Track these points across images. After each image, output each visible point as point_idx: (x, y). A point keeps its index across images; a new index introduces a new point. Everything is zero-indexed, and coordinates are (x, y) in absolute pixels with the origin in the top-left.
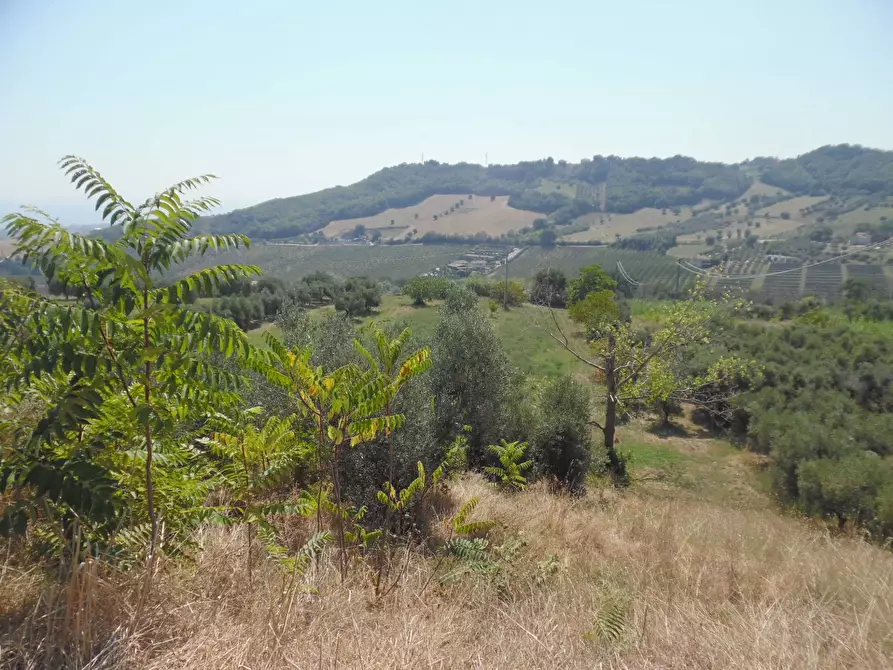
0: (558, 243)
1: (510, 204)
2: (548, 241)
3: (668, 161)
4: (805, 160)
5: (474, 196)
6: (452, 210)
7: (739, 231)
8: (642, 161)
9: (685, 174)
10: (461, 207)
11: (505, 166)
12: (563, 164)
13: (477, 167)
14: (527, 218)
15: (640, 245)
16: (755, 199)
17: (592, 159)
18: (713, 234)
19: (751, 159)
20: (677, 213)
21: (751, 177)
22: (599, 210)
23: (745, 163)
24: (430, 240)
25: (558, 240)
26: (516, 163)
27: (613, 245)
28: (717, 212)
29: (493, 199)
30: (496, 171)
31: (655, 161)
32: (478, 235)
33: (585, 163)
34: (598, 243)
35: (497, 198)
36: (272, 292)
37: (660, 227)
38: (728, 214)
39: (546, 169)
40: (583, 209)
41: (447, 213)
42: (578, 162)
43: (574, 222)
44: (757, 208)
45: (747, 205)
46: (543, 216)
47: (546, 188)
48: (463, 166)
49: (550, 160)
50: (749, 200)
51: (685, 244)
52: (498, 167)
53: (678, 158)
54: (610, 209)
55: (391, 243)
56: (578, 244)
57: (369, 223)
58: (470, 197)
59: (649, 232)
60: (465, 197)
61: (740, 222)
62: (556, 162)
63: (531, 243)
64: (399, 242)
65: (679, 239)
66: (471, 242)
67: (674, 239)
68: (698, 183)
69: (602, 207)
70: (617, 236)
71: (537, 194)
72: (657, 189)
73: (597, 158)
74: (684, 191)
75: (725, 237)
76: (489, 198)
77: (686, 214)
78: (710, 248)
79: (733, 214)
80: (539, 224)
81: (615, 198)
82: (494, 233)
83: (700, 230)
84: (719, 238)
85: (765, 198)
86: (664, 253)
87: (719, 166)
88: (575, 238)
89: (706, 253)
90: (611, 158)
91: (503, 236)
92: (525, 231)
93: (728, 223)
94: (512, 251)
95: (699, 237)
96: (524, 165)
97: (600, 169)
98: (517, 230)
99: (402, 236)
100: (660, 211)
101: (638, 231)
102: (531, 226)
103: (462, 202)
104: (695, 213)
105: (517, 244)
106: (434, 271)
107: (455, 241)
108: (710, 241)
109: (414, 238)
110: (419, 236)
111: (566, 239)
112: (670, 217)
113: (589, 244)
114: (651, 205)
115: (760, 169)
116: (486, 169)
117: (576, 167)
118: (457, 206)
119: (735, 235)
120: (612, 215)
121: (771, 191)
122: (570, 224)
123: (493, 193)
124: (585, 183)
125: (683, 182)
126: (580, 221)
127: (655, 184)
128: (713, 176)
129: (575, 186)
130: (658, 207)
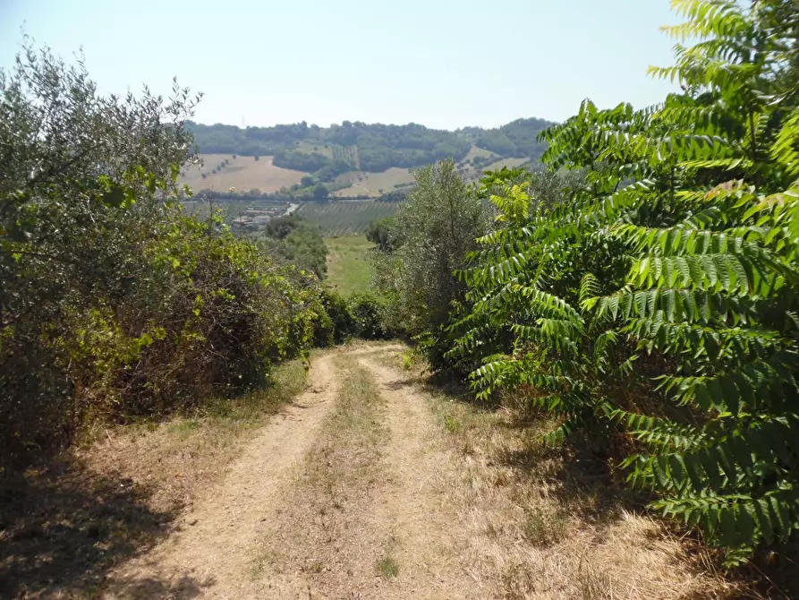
0: (330, 198)
1: (275, 164)
2: (321, 197)
3: (404, 127)
4: (507, 130)
5: (238, 156)
6: (219, 169)
8: (383, 126)
9: (420, 139)
10: (227, 166)
11: (263, 129)
12: (315, 128)
13: (235, 129)
14: (296, 177)
16: (477, 160)
17: (341, 124)
19: (461, 128)
21: (469, 143)
22: (355, 169)
23: (458, 131)
25: (330, 195)
26: (273, 125)
27: (380, 200)
29: (257, 159)
30: (253, 133)
31: (393, 128)
32: (252, 192)
33: (334, 127)
34: (366, 198)
35: (261, 158)
39: (300, 132)
40: (342, 168)
41: (214, 172)
42: (328, 126)
43: (337, 179)
45: (472, 165)
46: (308, 175)
47: (305, 149)
48: (219, 127)
49: (304, 123)
50: (472, 161)
52: (255, 129)
53: (412, 125)
54: (364, 169)
56: (349, 198)
58: (234, 157)
59: (406, 188)
60: (229, 157)
62: (309, 126)
63: (306, 199)
66: (248, 198)
68: (430, 146)
69: (357, 167)
70: (381, 191)
71: (299, 154)
72: (400, 152)
73: (346, 124)
74: (420, 153)
76: (253, 158)
80: (307, 182)
81: (368, 159)
82: (268, 190)
85: (483, 160)
87: (445, 133)
88: (345, 193)
90: (357, 124)
91: (277, 192)
92: (296, 188)
94: (289, 206)
96: (279, 127)
97: (349, 134)
98: (288, 187)
100: (406, 170)
101: (396, 186)
102: (300, 184)
103: (227, 161)
105: (293, 200)
111: (337, 194)
113: (359, 198)
114: (396, 165)
115: (474, 136)
116: (241, 130)
117: (327, 131)
118: (223, 165)
120: (367, 174)
121: (486, 154)
122: (333, 181)
123: (256, 153)
124: (337, 145)
125: (418, 146)
126: (341, 178)
127: (397, 147)
128: (441, 141)
129: (330, 147)
130: (403, 167)
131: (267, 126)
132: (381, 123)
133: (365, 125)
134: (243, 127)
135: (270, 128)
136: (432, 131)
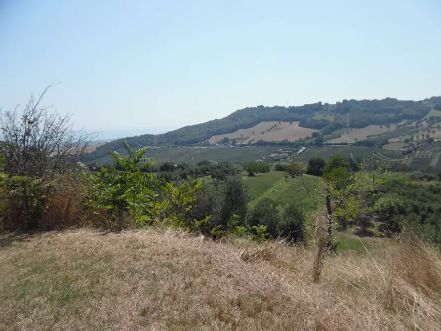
0: (325, 144)
1: (300, 125)
2: (319, 143)
3: (383, 100)
5: (282, 122)
6: (271, 129)
7: (423, 135)
8: (368, 101)
9: (392, 107)
10: (275, 127)
11: (297, 107)
12: (327, 104)
13: (283, 108)
14: (309, 132)
15: (368, 144)
16: (432, 118)
17: (342, 102)
18: (409, 137)
19: (429, 98)
20: (388, 127)
21: (429, 108)
22: (347, 127)
23: (426, 100)
24: (261, 144)
25: (325, 142)
26: (303, 105)
27: (354, 145)
28: (410, 126)
29: (291, 123)
30: (292, 109)
31: (375, 101)
32: (283, 141)
33: (338, 104)
34: (346, 144)
35: (293, 122)
36: (183, 170)
37: (379, 135)
38: (417, 127)
39: (318, 107)
40: (338, 126)
41: (268, 131)
42: (335, 103)
43: (333, 133)
44: (433, 123)
45: (427, 122)
46: (317, 131)
47: (318, 117)
48: (276, 107)
49: (320, 103)
50: (428, 119)
51: (393, 143)
52: (293, 107)
53: (388, 99)
54: (352, 126)
55: (241, 145)
56: (335, 144)
57: (230, 136)
58: (280, 123)
59: (373, 137)
60: (277, 123)
61: (423, 131)
62: (323, 104)
63: (311, 144)
64: (245, 145)
65: (389, 140)
66: (281, 144)
67: (387, 140)
68: (400, 111)
69: (348, 125)
70: (356, 139)
71: (314, 120)
72: (377, 115)
73: (345, 101)
74: (392, 115)
75: (415, 139)
76: (289, 123)
77: (393, 127)
78: (407, 145)
79: (420, 127)
80: (315, 135)
81: (354, 121)
82: (292, 140)
83: (401, 135)
84: (412, 139)
85: (437, 118)
86: (381, 148)
87: (411, 102)
88: (333, 141)
89: (405, 147)
90: (352, 101)
91: (296, 141)
92: (308, 138)
93: (417, 132)
94: (301, 148)
95: (401, 139)
96: (306, 105)
97: (346, 107)
98: (303, 138)
99: (246, 142)
100: (379, 126)
101: (367, 137)
102: (311, 136)
103: (276, 125)
104: (398, 127)
105: (304, 145)
106: (262, 159)
107: (273, 144)
108: (407, 141)
109: (252, 143)
110: (255, 141)
111: (329, 142)
112: (385, 129)
113: (341, 144)
114: (374, 123)
115: (434, 103)
116: (287, 109)
117: (334, 106)
118: (273, 127)
119: (421, 138)
120: (353, 129)
122: (331, 134)
123: (291, 120)
124: (338, 114)
125: (391, 111)
126: (336, 133)
127: (376, 113)
128: (407, 108)
129: (333, 115)
130: (378, 124)
131: (300, 105)
132: (367, 99)
133: (356, 101)
134: (287, 107)
135: (301, 107)
136: (401, 102)
